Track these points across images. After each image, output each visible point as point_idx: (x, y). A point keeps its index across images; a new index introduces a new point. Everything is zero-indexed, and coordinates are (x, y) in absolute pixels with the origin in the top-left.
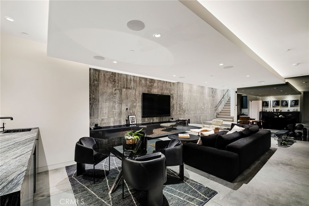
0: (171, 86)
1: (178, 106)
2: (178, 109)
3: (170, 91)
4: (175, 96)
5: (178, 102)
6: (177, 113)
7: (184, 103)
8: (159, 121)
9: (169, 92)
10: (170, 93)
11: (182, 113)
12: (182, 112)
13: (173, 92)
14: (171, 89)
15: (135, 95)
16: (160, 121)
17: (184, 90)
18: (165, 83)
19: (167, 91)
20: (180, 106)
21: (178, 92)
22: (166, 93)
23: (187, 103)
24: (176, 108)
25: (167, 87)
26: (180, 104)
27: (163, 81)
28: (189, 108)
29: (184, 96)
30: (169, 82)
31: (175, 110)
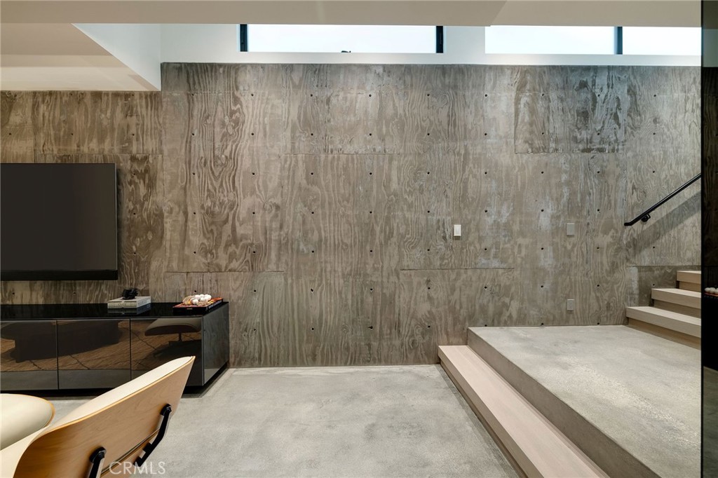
0: (129, 111)
1: (196, 223)
2: (196, 239)
3: (125, 140)
4: (167, 165)
5: (196, 200)
6: (184, 260)
7: (245, 204)
8: (47, 296)
9: (116, 150)
10: (123, 150)
11: (234, 264)
12: (232, 257)
13: (150, 145)
14: (133, 130)
16: (53, 302)
17: (248, 128)
18: (88, 100)
19: (101, 140)
20: (215, 222)
21: (197, 143)
22: (91, 149)
23: (278, 201)
24: (177, 236)
25: (105, 123)
26: (210, 213)
27: (72, 94)
28: (298, 234)
29: (245, 163)
30: (116, 95)
31: (166, 243)
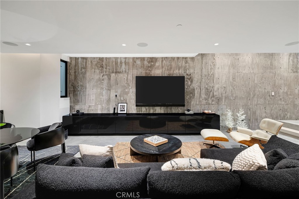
0: (186, 62)
1: (203, 91)
2: (203, 96)
3: (185, 70)
4: (196, 76)
5: (203, 85)
6: (200, 101)
7: (216, 87)
8: (164, 111)
9: (183, 72)
10: (185, 72)
11: (213, 103)
12: (213, 101)
13: (192, 71)
14: (187, 67)
15: (127, 79)
16: (166, 112)
17: (217, 66)
18: (176, 59)
19: (179, 70)
20: (208, 92)
21: (204, 70)
22: (177, 73)
23: (225, 86)
24: (198, 95)
25: (180, 65)
26: (207, 89)
27: (172, 58)
28: (230, 95)
29: (216, 76)
30: (183, 58)
31: (195, 97)
